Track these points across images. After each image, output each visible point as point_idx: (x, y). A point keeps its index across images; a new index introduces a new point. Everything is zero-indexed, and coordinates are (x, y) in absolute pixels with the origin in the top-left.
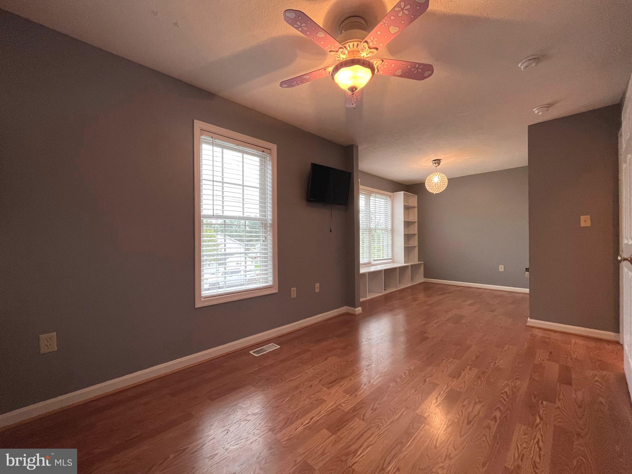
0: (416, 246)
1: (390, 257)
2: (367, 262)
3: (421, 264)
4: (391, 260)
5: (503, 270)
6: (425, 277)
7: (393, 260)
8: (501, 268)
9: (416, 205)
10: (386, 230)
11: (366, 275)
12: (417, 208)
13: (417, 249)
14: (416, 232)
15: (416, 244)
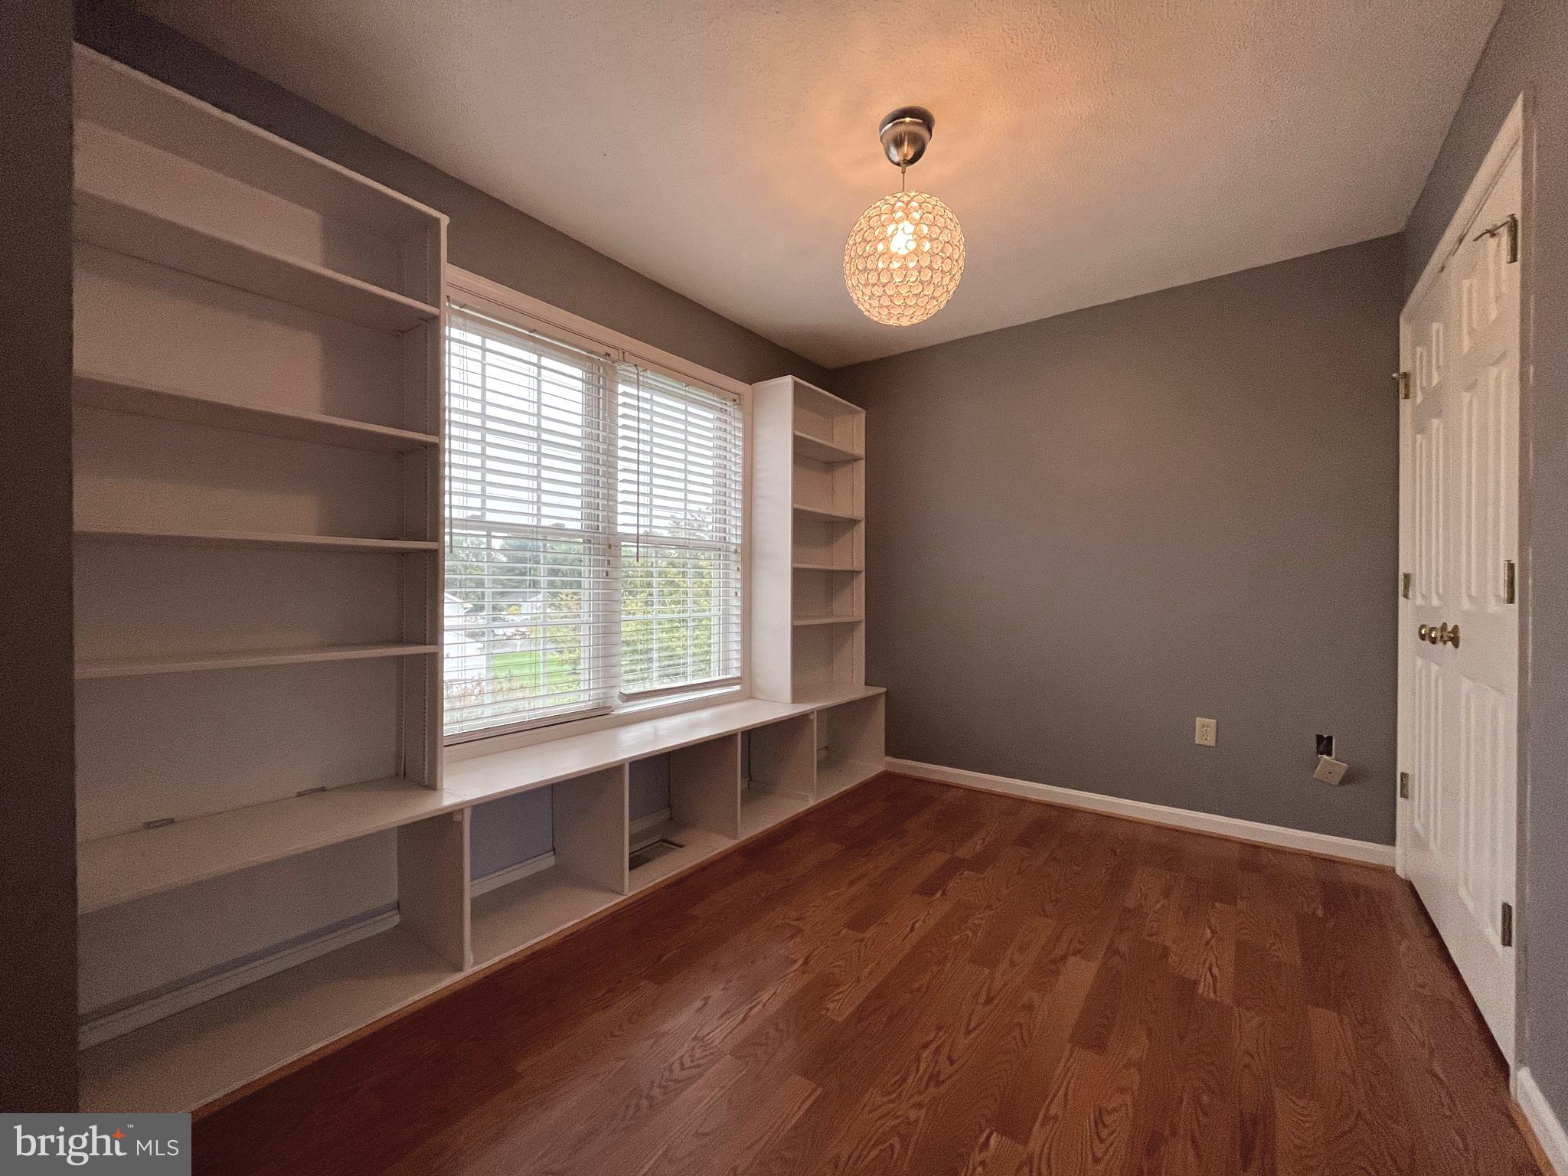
0: (859, 623)
1: (735, 673)
2: (582, 707)
3: (879, 695)
4: (737, 688)
5: (1211, 741)
6: (889, 752)
7: (747, 685)
8: (1205, 731)
9: (860, 450)
10: (719, 548)
11: (461, 824)
12: (863, 462)
13: (861, 633)
14: (859, 563)
15: (859, 612)
